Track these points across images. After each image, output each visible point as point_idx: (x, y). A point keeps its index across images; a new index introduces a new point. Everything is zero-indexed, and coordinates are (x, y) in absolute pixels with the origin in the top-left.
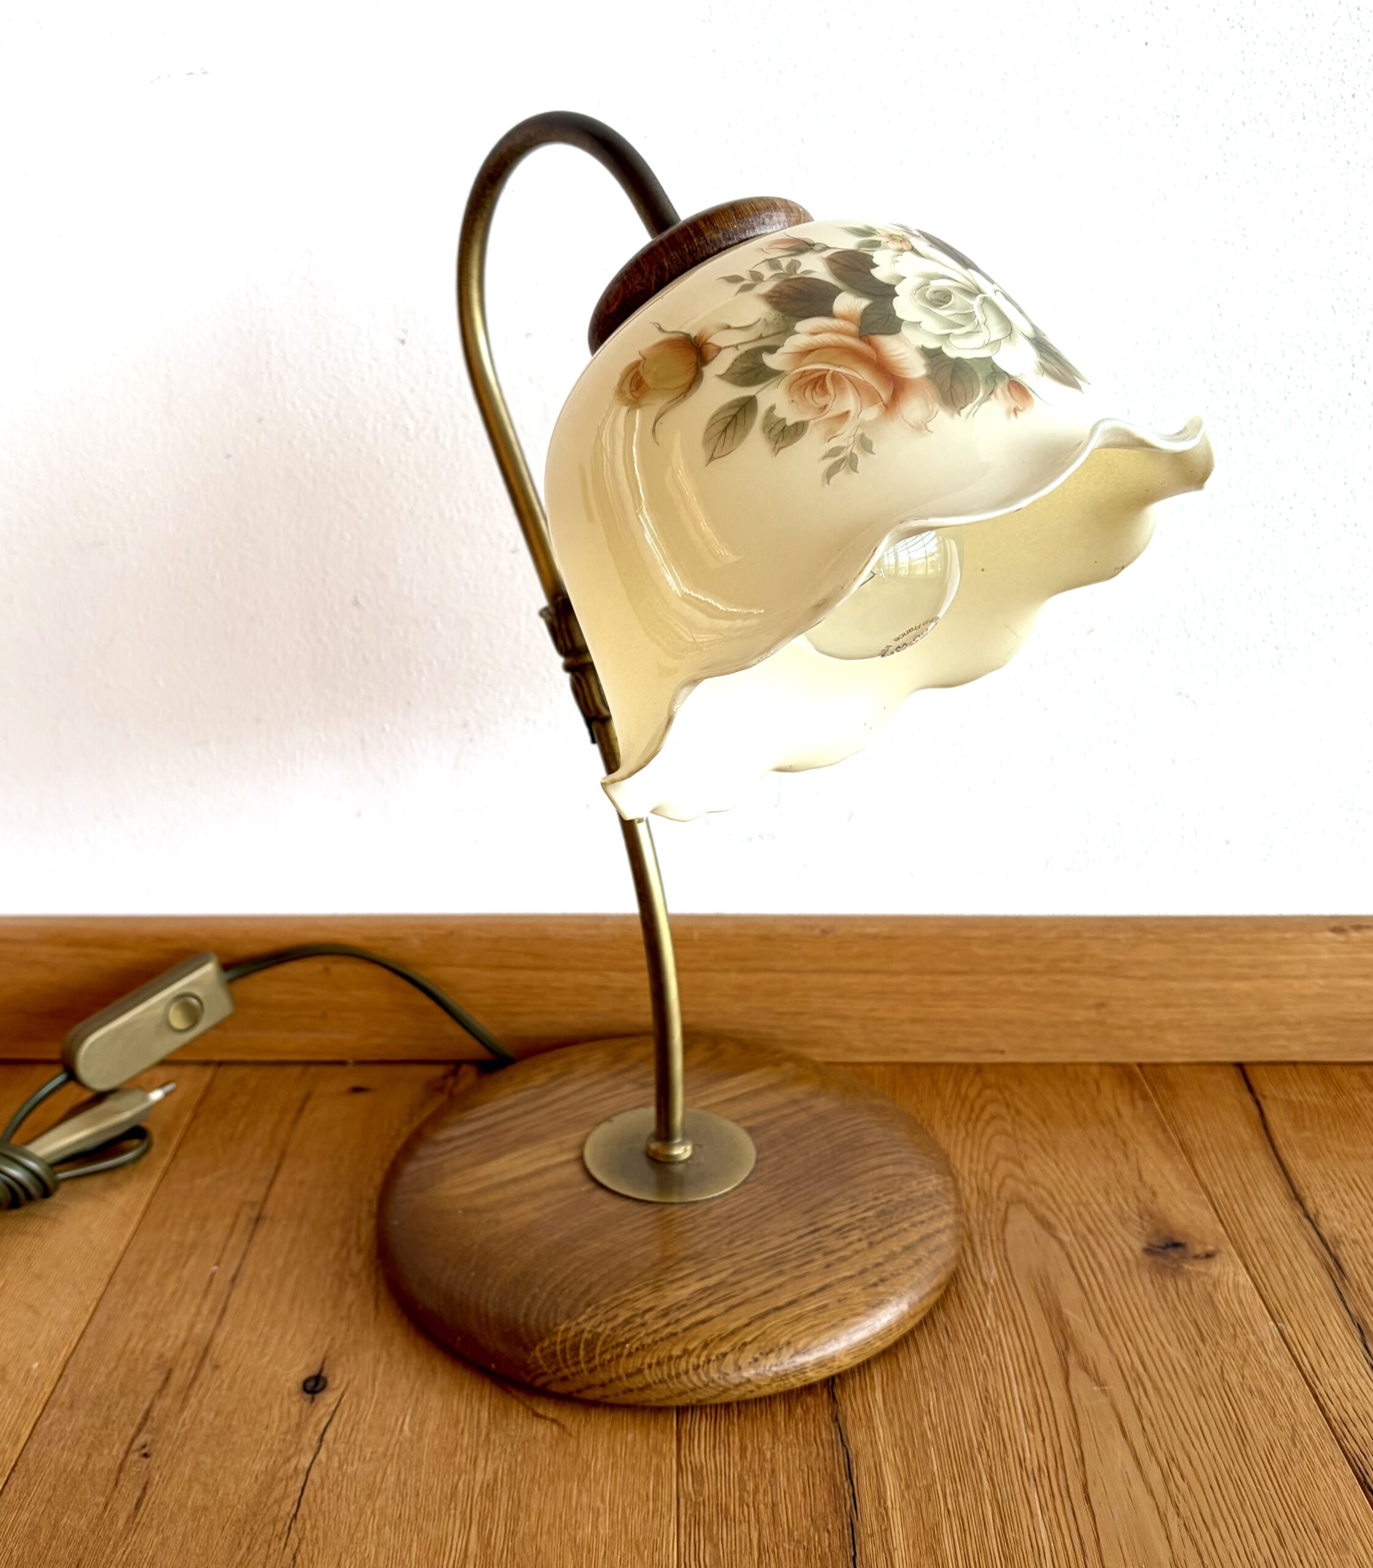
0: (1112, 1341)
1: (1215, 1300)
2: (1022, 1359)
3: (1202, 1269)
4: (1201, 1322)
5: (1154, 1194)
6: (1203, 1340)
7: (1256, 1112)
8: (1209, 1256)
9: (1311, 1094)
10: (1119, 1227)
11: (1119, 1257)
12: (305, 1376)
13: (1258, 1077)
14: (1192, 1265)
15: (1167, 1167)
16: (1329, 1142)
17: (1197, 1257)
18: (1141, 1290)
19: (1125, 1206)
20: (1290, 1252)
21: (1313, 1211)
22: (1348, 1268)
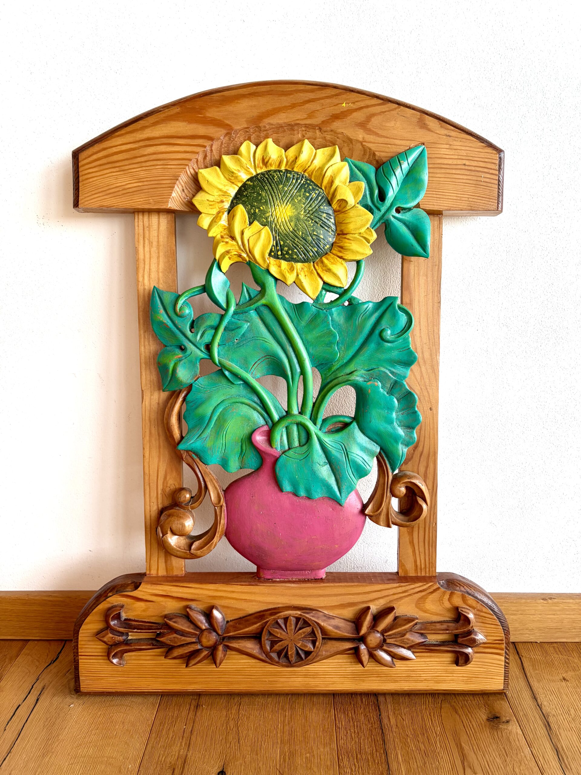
0: (478, 757)
1: (510, 739)
2: (450, 764)
3: (505, 727)
4: (506, 748)
7: (520, 663)
8: (508, 722)
9: (537, 655)
10: (478, 710)
11: (479, 722)
13: (520, 647)
14: (502, 725)
16: (544, 674)
18: (486, 735)
21: (540, 703)
22: (552, 726)
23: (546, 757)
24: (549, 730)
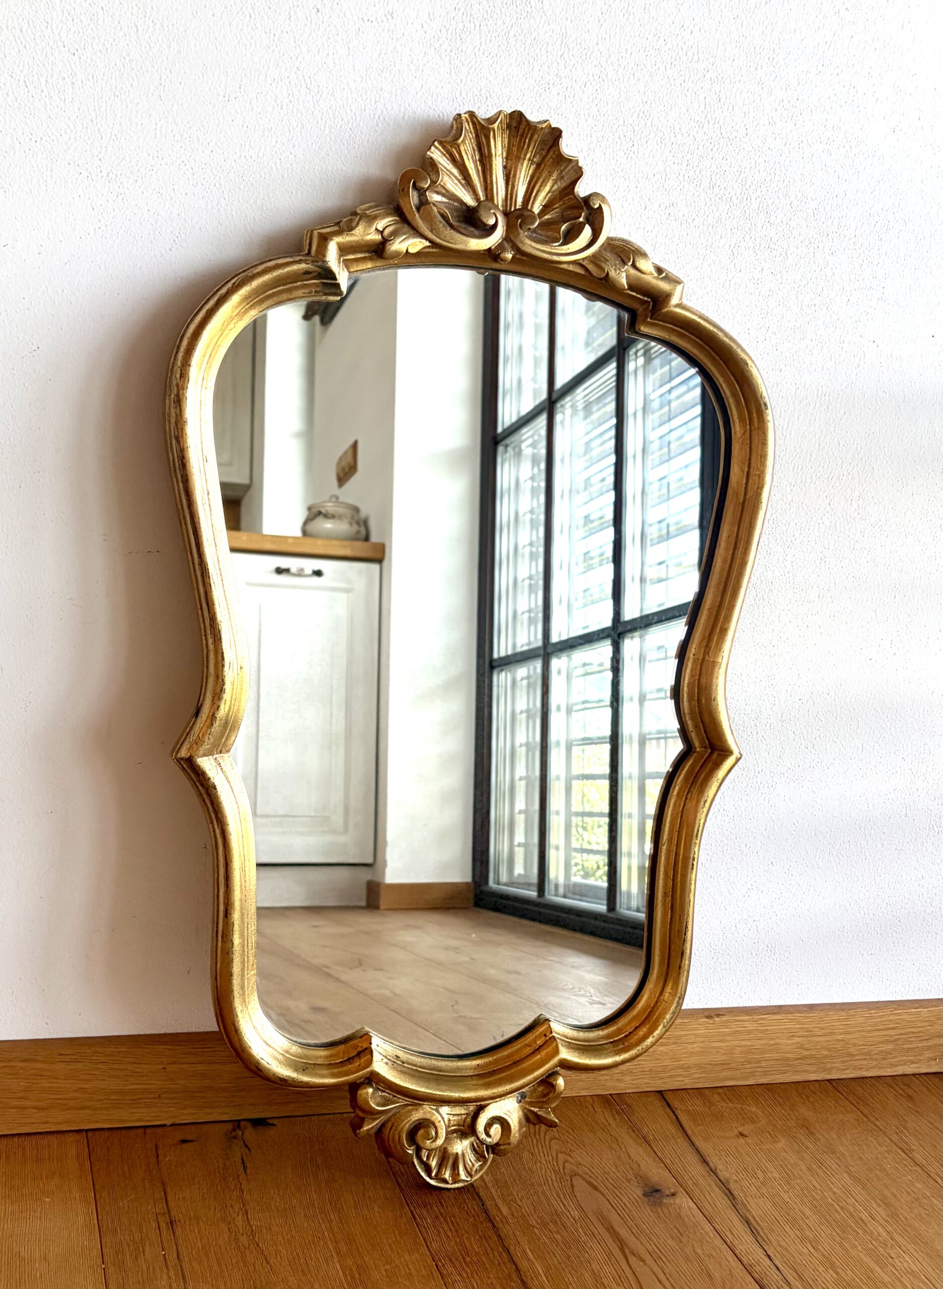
0: (642, 1241)
1: (682, 1216)
2: (604, 1254)
3: (672, 1201)
4: (678, 1226)
5: (639, 1165)
6: (682, 1236)
7: (675, 1117)
8: (673, 1195)
9: (696, 1105)
10: (627, 1184)
11: (633, 1199)
13: (670, 1097)
14: (667, 1200)
15: (641, 1150)
16: (711, 1130)
17: (668, 1196)
18: (647, 1213)
19: (627, 1173)
20: (708, 1189)
21: (713, 1168)
22: (735, 1193)
23: (735, 1232)
24: (732, 1199)
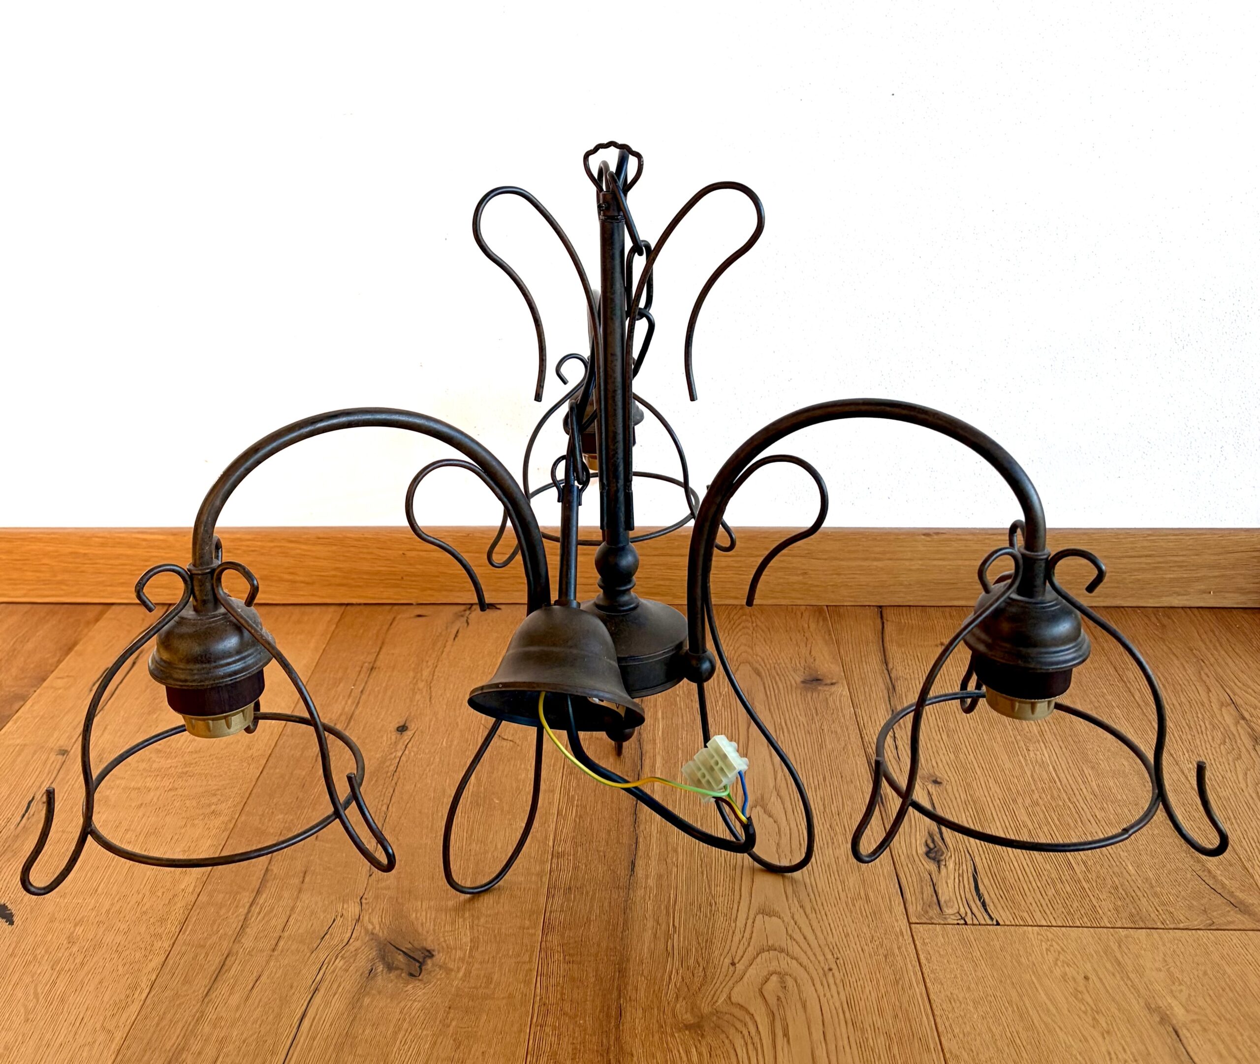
5: (815, 660)
6: (817, 715)
12: (397, 726)
15: (826, 650)
17: (827, 685)
19: (798, 664)
20: (872, 682)
